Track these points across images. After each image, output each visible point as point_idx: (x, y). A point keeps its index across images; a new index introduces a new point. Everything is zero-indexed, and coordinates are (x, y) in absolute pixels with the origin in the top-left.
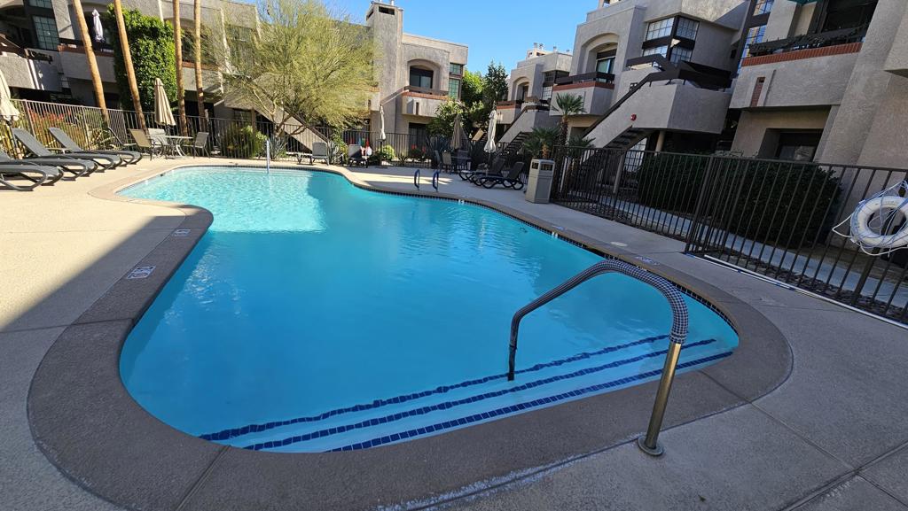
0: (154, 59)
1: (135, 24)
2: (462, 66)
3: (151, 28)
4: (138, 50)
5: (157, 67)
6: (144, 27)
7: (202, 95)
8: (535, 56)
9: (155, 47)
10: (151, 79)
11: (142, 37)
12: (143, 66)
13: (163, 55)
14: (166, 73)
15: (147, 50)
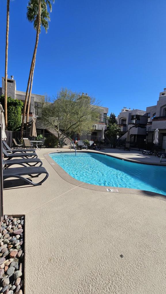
0: (14, 113)
1: (9, 101)
2: (106, 114)
3: (15, 103)
4: (9, 110)
5: (15, 115)
6: (13, 102)
7: (28, 124)
8: (125, 111)
9: (15, 109)
10: (12, 119)
11: (11, 106)
12: (10, 115)
13: (17, 112)
14: (17, 118)
15: (12, 110)
